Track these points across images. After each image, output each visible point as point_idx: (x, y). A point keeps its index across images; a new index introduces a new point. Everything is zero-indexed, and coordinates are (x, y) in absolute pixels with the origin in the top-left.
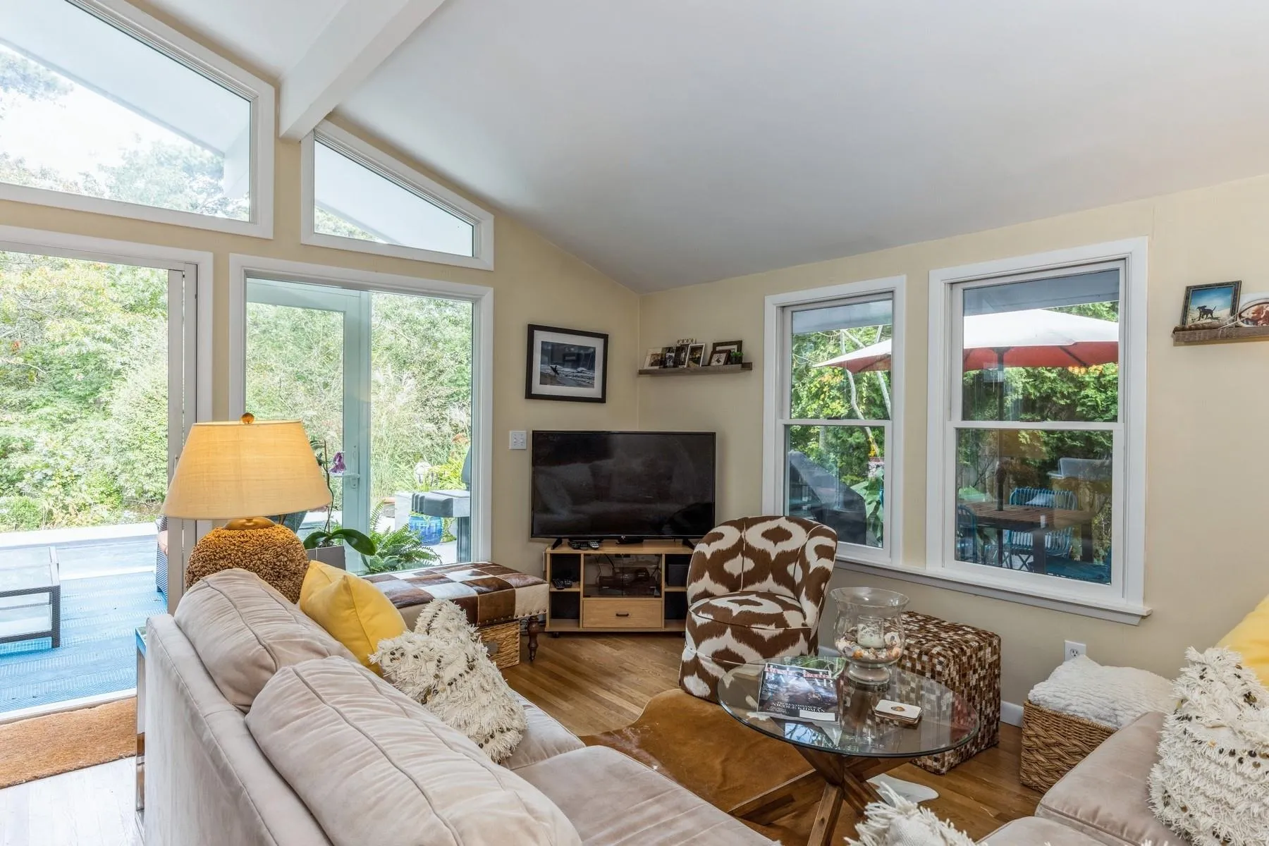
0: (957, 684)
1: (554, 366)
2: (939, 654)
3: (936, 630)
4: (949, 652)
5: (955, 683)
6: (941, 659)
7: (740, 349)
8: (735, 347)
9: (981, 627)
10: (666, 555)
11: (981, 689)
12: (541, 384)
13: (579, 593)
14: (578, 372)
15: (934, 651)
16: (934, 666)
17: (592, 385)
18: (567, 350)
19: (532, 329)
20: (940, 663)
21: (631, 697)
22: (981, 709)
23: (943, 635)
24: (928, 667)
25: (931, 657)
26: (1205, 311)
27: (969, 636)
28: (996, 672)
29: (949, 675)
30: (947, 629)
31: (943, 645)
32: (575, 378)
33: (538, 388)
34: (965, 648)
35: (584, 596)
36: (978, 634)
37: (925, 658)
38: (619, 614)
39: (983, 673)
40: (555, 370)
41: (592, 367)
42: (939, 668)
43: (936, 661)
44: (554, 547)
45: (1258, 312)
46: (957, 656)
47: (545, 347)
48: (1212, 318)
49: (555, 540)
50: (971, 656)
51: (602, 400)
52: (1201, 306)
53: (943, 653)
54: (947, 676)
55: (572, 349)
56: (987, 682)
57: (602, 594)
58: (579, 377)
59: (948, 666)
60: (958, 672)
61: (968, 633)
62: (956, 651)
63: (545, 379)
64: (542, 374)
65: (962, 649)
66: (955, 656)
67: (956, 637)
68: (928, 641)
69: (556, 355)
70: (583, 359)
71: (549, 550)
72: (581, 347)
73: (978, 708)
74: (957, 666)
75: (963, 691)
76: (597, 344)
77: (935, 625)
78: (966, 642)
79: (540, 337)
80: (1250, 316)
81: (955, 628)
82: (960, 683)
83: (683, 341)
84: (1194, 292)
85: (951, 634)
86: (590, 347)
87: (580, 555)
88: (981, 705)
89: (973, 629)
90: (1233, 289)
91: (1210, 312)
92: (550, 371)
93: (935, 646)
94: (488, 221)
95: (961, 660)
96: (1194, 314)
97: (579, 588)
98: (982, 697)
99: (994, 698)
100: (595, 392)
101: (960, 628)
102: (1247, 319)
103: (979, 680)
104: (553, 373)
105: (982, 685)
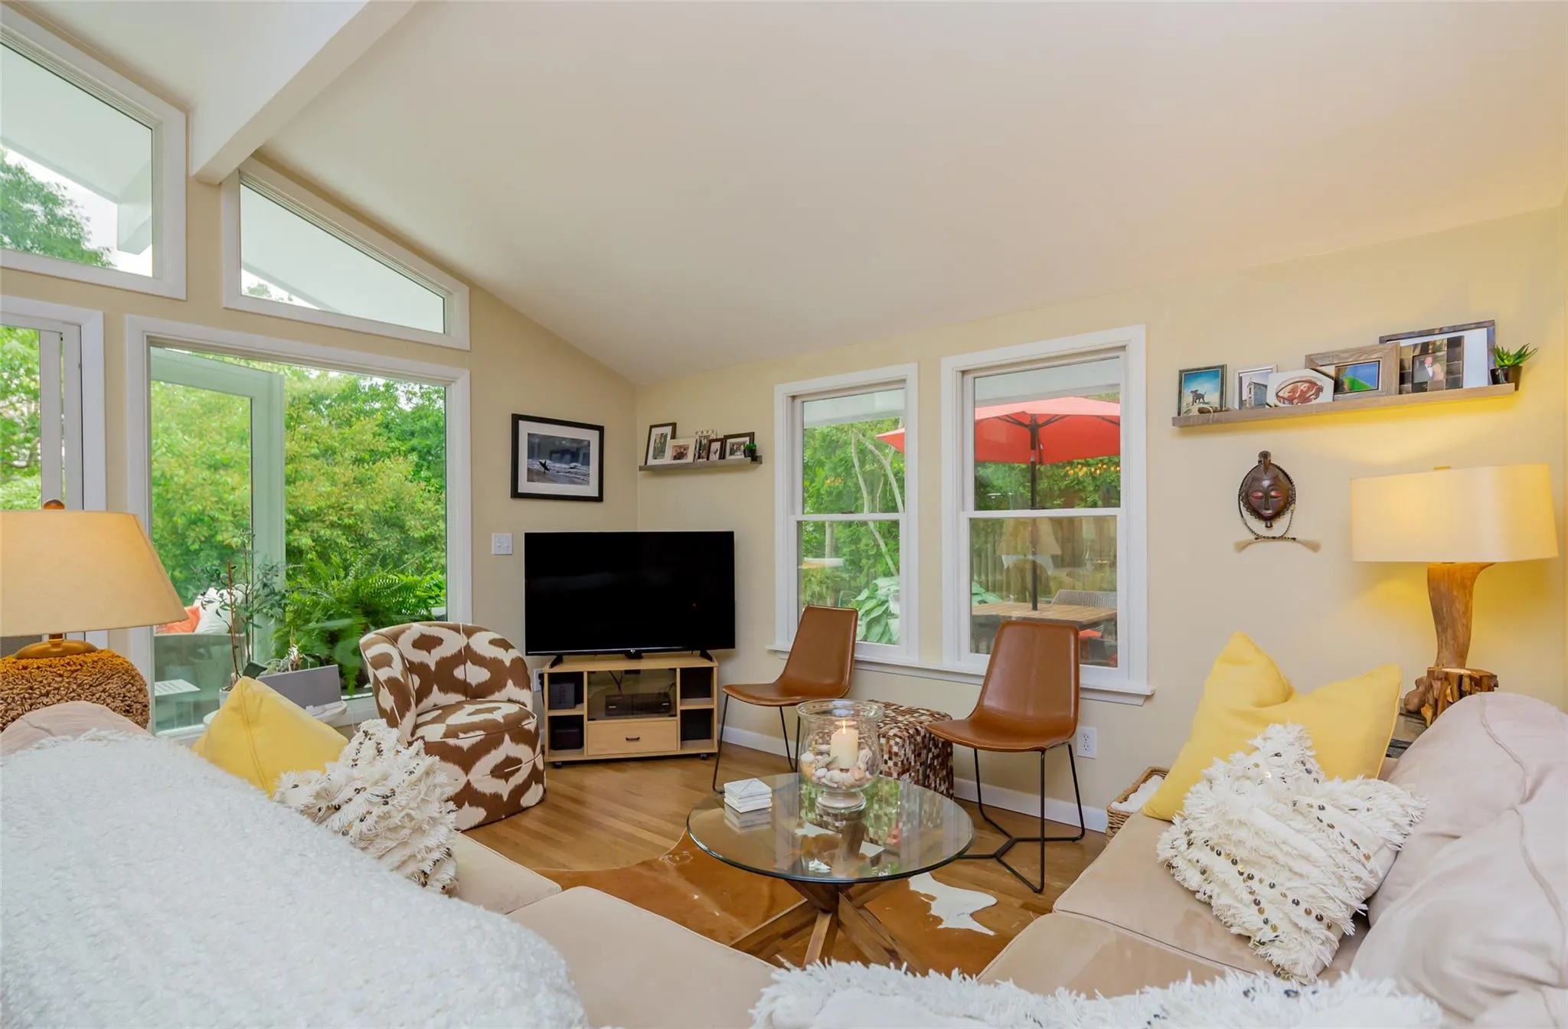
0: (913, 764)
1: (543, 461)
2: (895, 735)
3: (894, 714)
4: (905, 733)
5: (910, 763)
6: (898, 740)
7: (752, 440)
8: (747, 439)
9: (935, 709)
10: (681, 669)
11: (935, 767)
12: (528, 481)
13: (582, 716)
14: (572, 468)
15: (891, 733)
16: (891, 747)
17: (587, 483)
18: (557, 443)
19: (516, 419)
20: (897, 744)
21: (640, 822)
22: (936, 786)
23: (900, 718)
24: (886, 749)
25: (888, 739)
26: (1198, 396)
27: (923, 718)
28: (949, 750)
29: (905, 755)
30: (903, 713)
31: (899, 728)
32: (567, 475)
33: (525, 487)
34: (919, 729)
35: (589, 720)
36: (932, 715)
37: (883, 741)
38: (629, 737)
39: (936, 751)
40: (544, 465)
41: (586, 462)
42: (895, 749)
43: (892, 742)
44: (552, 666)
45: (1293, 391)
47: (533, 440)
48: (1204, 403)
49: (554, 657)
50: (925, 736)
51: (599, 499)
52: (1194, 390)
53: (899, 734)
54: (903, 757)
55: (564, 442)
56: (940, 760)
57: (610, 714)
58: (571, 473)
59: (903, 746)
60: (914, 752)
61: (923, 714)
62: (911, 731)
63: (532, 475)
64: (529, 471)
65: (917, 730)
66: (911, 737)
67: (912, 719)
68: (886, 724)
69: (538, 447)
70: (575, 453)
71: (547, 670)
72: (573, 440)
73: (933, 785)
74: (912, 746)
75: (918, 770)
76: (592, 437)
77: (893, 711)
78: (921, 723)
79: (525, 428)
80: (1286, 395)
81: (911, 712)
82: (915, 762)
83: (702, 432)
84: (1187, 376)
85: (907, 717)
86: (583, 441)
87: (581, 674)
88: (936, 782)
89: (928, 710)
90: (1218, 372)
91: (1201, 396)
92: (537, 466)
93: (892, 728)
94: (461, 295)
95: (915, 740)
96: (1188, 398)
97: (582, 710)
98: (936, 775)
99: (947, 774)
100: (592, 490)
101: (916, 711)
102: (1284, 398)
103: (933, 759)
104: (543, 469)
105: (935, 764)
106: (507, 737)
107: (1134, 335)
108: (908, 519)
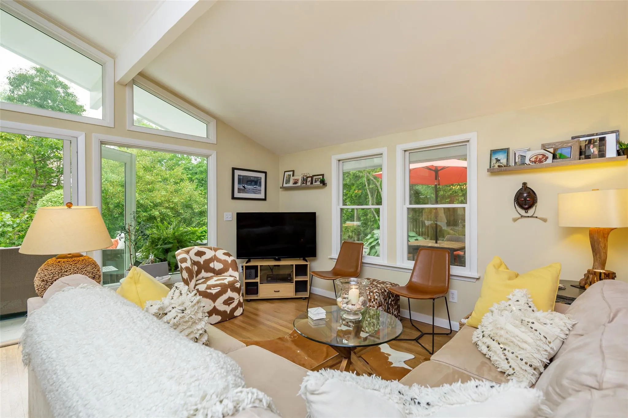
0: (383, 303)
1: (244, 185)
2: (376, 292)
3: (376, 284)
4: (380, 291)
5: (382, 303)
6: (377, 294)
7: (323, 177)
8: (321, 177)
9: (392, 282)
10: (295, 265)
11: (392, 304)
12: (238, 193)
13: (258, 282)
14: (255, 188)
15: (375, 291)
16: (374, 296)
17: (260, 193)
18: (249, 179)
19: (234, 169)
20: (377, 295)
21: (278, 323)
22: (392, 312)
23: (379, 285)
25: (373, 294)
26: (498, 160)
27: (388, 285)
28: (398, 298)
29: (380, 300)
30: (380, 283)
31: (378, 289)
32: (253, 190)
33: (237, 195)
34: (386, 289)
35: (260, 284)
36: (391, 284)
37: (371, 294)
38: (275, 291)
39: (393, 299)
40: (244, 187)
41: (260, 185)
42: (376, 297)
43: (375, 295)
44: (247, 263)
45: (536, 158)
46: (383, 292)
47: (240, 177)
48: (500, 163)
49: (247, 260)
50: (388, 293)
51: (265, 199)
52: (496, 158)
53: (378, 291)
54: (379, 300)
55: (252, 178)
56: (394, 302)
57: (268, 282)
59: (379, 296)
60: (383, 298)
61: (388, 284)
62: (383, 291)
63: (240, 191)
64: (238, 189)
65: (385, 290)
66: (382, 293)
67: (383, 286)
68: (373, 287)
69: (242, 180)
70: (256, 182)
71: (245, 264)
72: (255, 177)
73: (391, 312)
74: (383, 296)
75: (385, 306)
76: (262, 176)
77: (376, 282)
78: (387, 287)
79: (237, 173)
80: (533, 160)
81: (383, 283)
83: (304, 174)
84: (494, 152)
85: (381, 285)
86: (259, 177)
87: (258, 266)
88: (392, 310)
89: (390, 283)
90: (506, 151)
92: (242, 187)
93: (375, 289)
94: (213, 123)
95: (384, 294)
96: (494, 161)
97: (258, 280)
98: (393, 308)
99: (397, 308)
100: (262, 196)
101: (385, 283)
102: (532, 161)
103: (391, 301)
104: (243, 188)
105: (392, 303)
106: (229, 290)
107: (472, 136)
108: (383, 209)
